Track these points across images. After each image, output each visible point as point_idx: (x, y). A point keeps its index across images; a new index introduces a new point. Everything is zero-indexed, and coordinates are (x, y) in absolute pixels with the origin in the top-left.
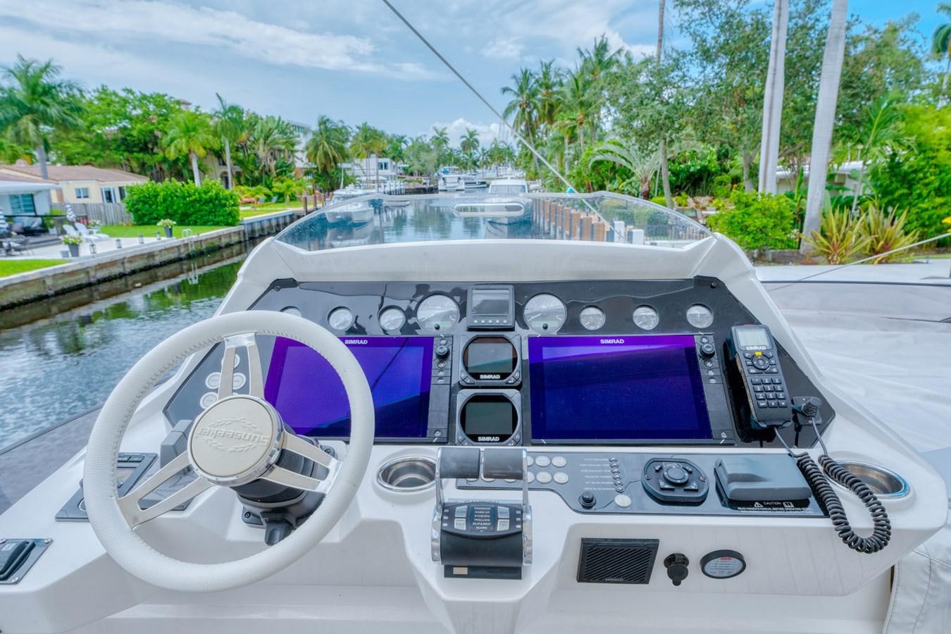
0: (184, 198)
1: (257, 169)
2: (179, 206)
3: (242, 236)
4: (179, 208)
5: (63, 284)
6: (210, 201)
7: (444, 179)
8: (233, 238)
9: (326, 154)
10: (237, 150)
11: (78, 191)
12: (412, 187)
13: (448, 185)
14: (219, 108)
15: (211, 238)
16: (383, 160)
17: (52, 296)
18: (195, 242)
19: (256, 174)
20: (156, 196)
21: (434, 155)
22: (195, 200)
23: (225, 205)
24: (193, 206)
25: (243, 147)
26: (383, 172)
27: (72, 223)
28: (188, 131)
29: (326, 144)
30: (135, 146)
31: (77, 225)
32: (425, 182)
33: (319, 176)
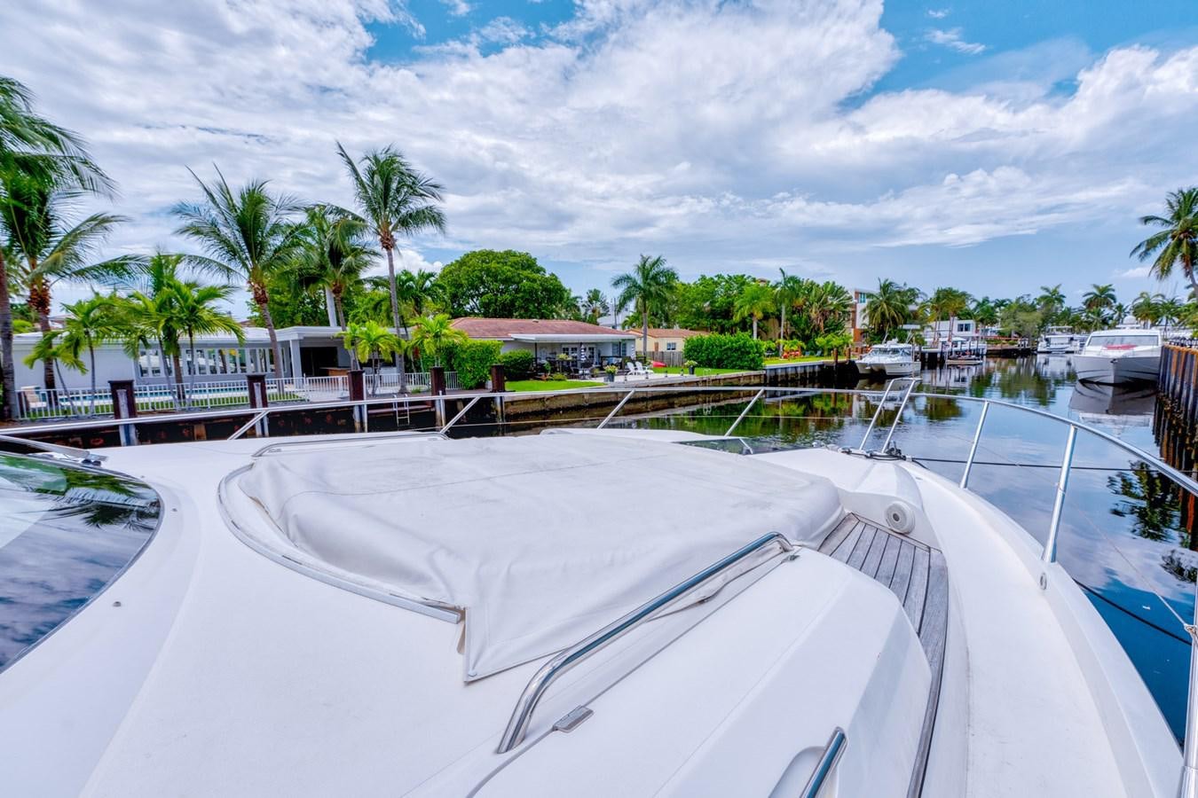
0: (721, 347)
1: (808, 328)
2: (716, 354)
3: (762, 379)
4: (716, 355)
5: (595, 400)
6: (737, 350)
7: (1047, 340)
8: (752, 380)
9: (883, 314)
10: (794, 313)
11: (669, 345)
12: (999, 348)
13: (1052, 346)
14: (780, 279)
15: (731, 378)
16: (964, 322)
17: (587, 407)
18: (713, 380)
19: (807, 332)
20: (702, 346)
21: (1038, 315)
22: (729, 348)
23: (749, 353)
24: (726, 354)
25: (799, 310)
26: (964, 333)
27: (633, 362)
28: (755, 298)
29: (885, 306)
30: (719, 314)
31: (637, 363)
32: (1021, 343)
33: (875, 335)
